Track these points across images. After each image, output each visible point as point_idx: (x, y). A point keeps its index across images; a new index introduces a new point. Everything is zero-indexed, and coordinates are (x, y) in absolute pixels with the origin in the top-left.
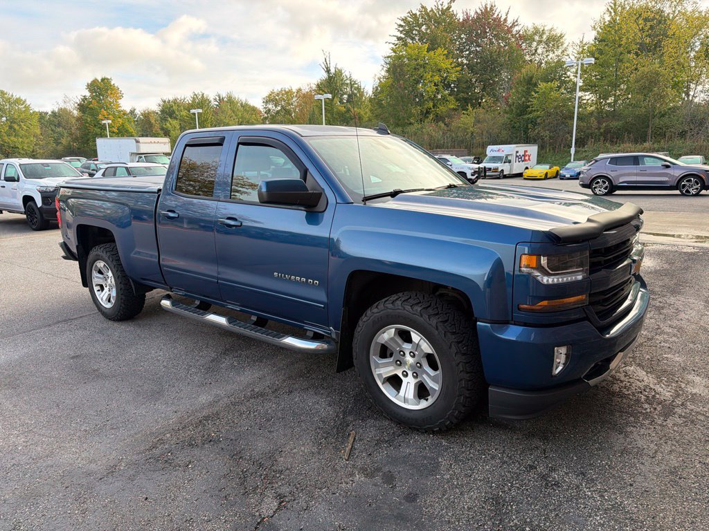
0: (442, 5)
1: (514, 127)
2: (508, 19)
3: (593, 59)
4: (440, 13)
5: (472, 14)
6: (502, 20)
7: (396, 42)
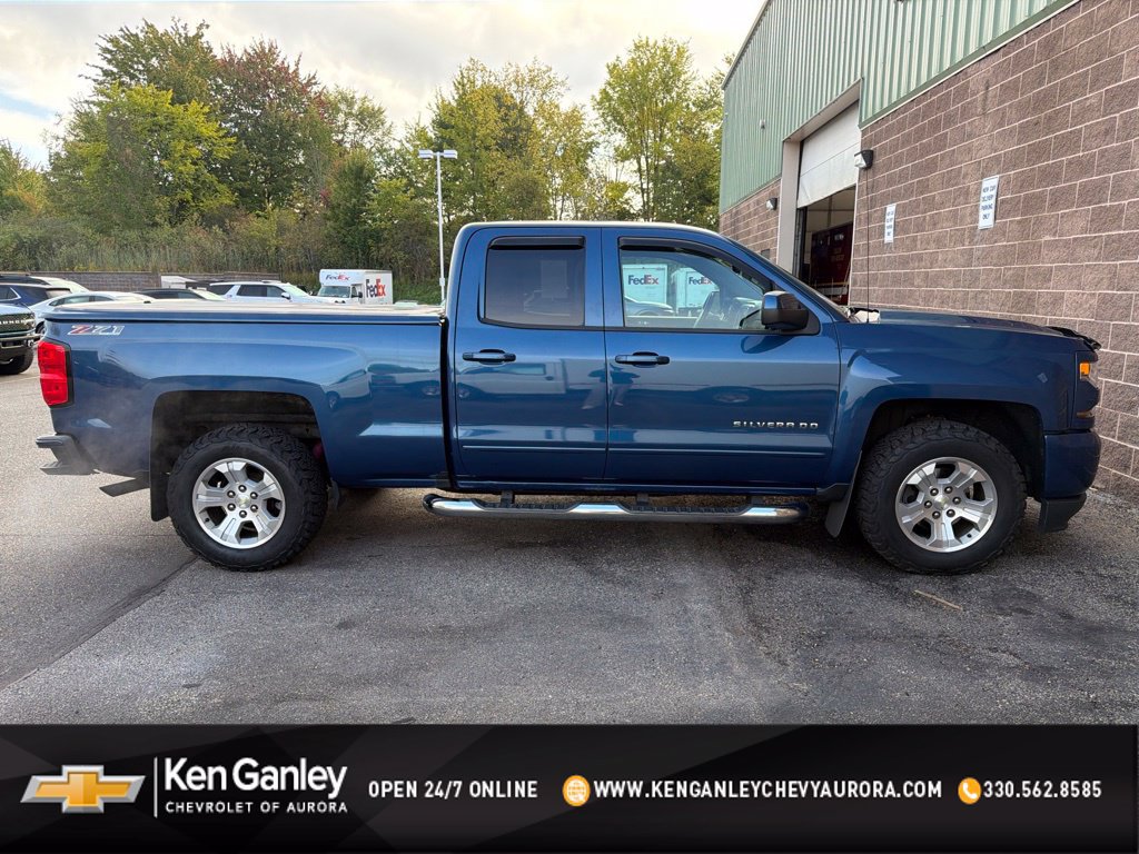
0: (185, 28)
1: (343, 242)
2: (300, 71)
3: (456, 153)
4: (183, 41)
5: (239, 53)
6: (290, 71)
7: (101, 78)
